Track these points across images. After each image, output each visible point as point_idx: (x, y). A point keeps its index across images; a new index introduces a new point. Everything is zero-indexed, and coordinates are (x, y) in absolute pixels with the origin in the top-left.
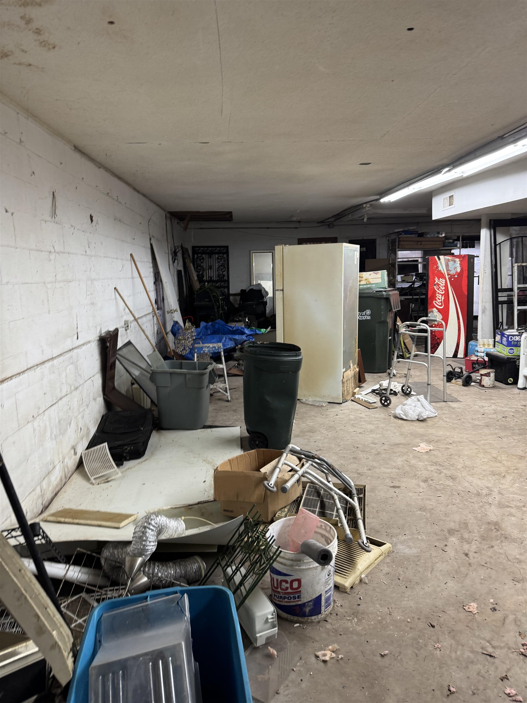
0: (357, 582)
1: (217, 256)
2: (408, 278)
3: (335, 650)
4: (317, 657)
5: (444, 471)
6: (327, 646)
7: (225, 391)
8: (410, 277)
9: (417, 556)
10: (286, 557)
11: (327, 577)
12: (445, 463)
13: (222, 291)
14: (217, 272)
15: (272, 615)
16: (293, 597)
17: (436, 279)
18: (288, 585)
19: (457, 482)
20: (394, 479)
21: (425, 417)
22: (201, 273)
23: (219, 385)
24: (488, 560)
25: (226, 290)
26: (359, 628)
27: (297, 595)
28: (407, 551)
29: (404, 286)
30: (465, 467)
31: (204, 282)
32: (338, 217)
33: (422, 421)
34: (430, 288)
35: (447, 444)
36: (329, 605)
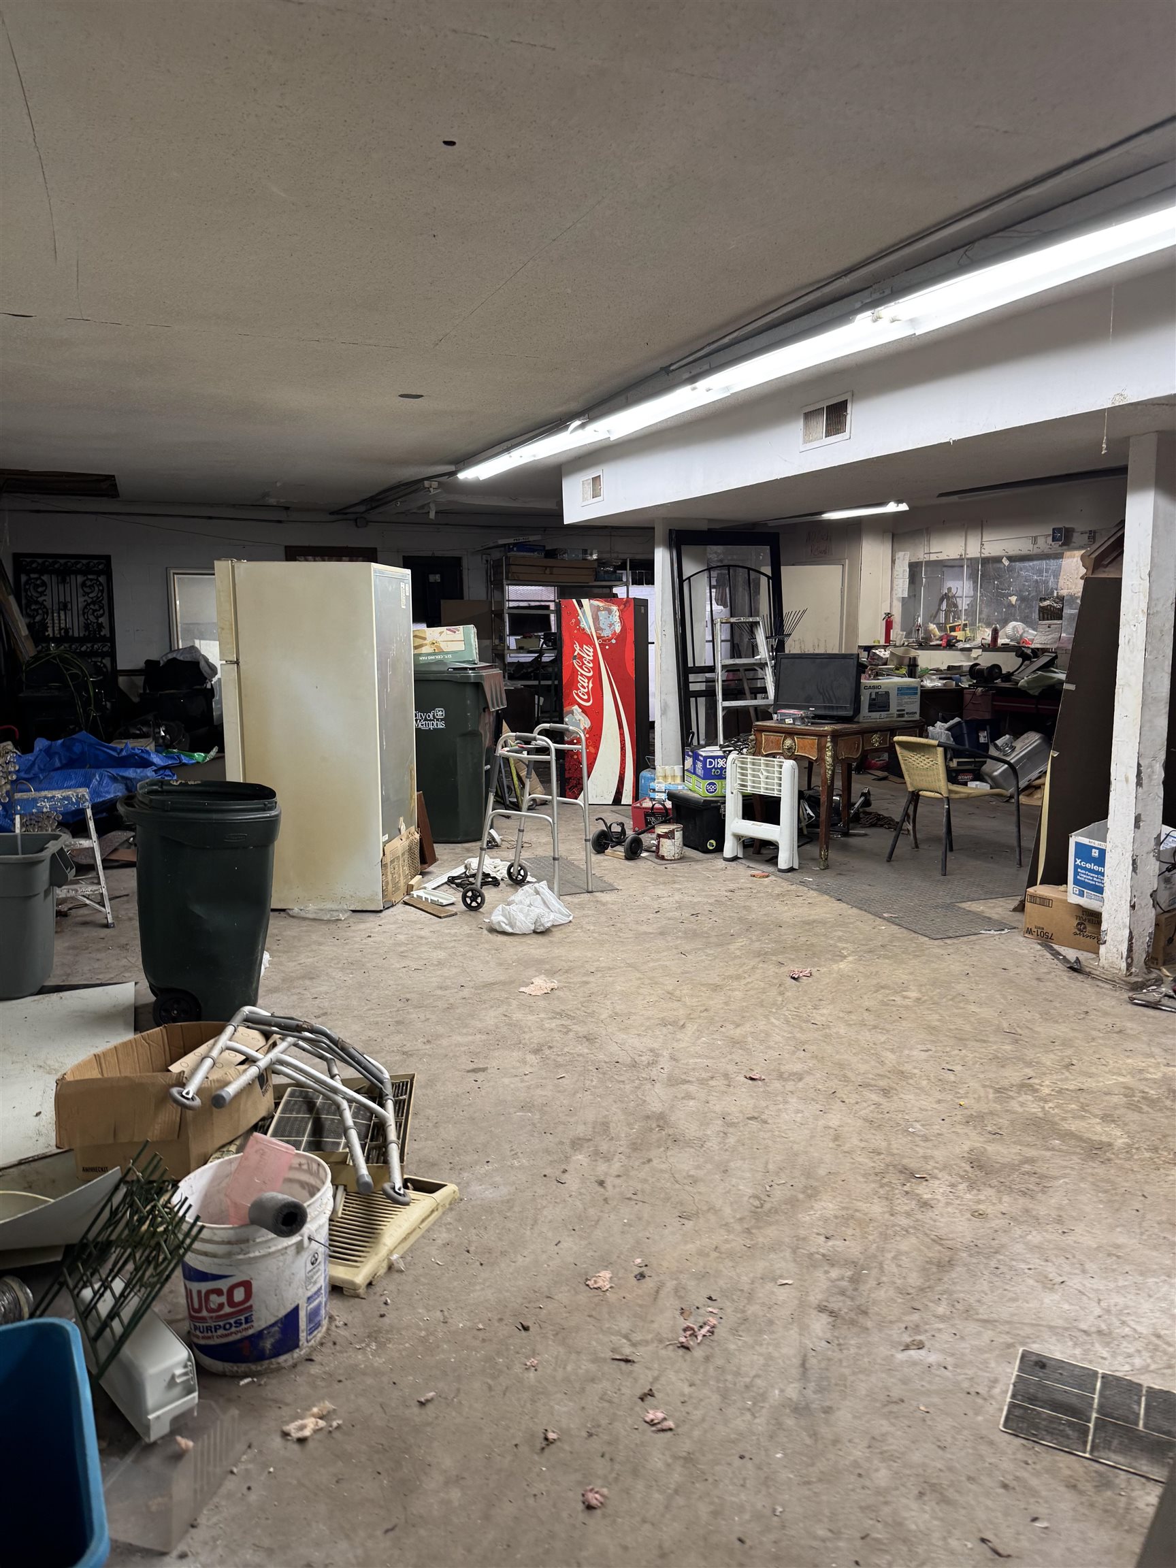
0: (382, 1271)
1: (80, 579)
2: (529, 643)
3: (325, 1413)
4: (286, 1435)
5: (576, 1028)
6: (309, 1408)
7: (98, 903)
8: (533, 640)
9: (508, 1201)
10: (216, 1238)
11: (310, 1267)
12: (578, 1012)
13: (96, 662)
14: (81, 618)
15: (186, 1366)
16: (236, 1322)
17: (577, 647)
18: (223, 1299)
19: (597, 1045)
20: (477, 1054)
21: (549, 925)
22: (38, 618)
23: (84, 890)
24: (639, 1187)
25: (107, 661)
26: (378, 1361)
27: (243, 1318)
28: (490, 1194)
29: (522, 660)
30: (614, 1016)
31: (48, 640)
32: (374, 505)
33: (542, 933)
34: (565, 663)
35: (585, 975)
36: (318, 1325)
